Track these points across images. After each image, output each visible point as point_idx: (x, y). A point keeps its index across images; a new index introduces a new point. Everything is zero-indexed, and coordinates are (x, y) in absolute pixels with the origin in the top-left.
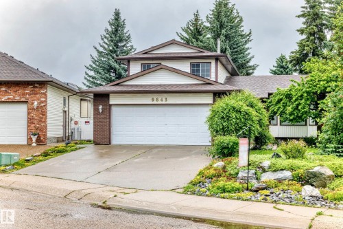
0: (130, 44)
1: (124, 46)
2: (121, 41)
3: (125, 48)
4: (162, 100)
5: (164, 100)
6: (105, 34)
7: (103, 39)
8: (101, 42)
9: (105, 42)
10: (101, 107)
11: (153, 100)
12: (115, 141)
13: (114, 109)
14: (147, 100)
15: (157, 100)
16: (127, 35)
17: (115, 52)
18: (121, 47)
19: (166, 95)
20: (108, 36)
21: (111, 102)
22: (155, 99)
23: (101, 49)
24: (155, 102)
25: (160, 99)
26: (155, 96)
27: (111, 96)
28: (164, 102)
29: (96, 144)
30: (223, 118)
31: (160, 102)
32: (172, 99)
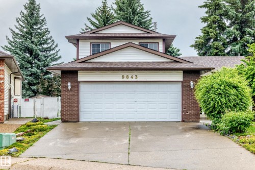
0: (45, 27)
1: (39, 29)
2: (36, 24)
3: (39, 31)
4: (132, 77)
5: (134, 77)
6: (20, 17)
7: (18, 22)
8: (17, 24)
9: (20, 25)
10: (69, 84)
11: (123, 77)
12: (83, 118)
13: (82, 86)
14: (117, 77)
15: (127, 77)
16: (42, 18)
17: (31, 34)
18: (35, 29)
19: (136, 73)
20: (23, 19)
21: (80, 79)
22: (125, 76)
23: (17, 31)
24: (125, 79)
25: (130, 76)
26: (125, 74)
27: (79, 73)
28: (134, 79)
29: (64, 121)
30: (220, 94)
31: (130, 79)
32: (142, 77)
